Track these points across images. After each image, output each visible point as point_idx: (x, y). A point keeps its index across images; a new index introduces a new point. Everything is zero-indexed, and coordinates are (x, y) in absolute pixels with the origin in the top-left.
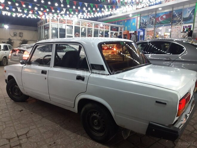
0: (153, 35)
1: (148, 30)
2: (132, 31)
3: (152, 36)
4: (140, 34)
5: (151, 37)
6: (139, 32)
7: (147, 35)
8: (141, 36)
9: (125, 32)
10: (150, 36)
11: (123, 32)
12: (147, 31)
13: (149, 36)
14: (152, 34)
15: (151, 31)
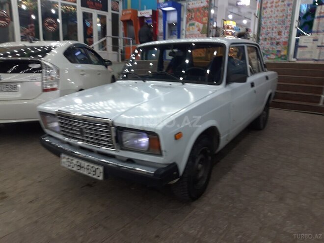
0: (205, 19)
1: (191, 7)
2: (145, 11)
3: (204, 24)
4: (168, 19)
5: (201, 26)
6: (165, 12)
7: (187, 22)
8: (171, 25)
9: (126, 14)
10: (197, 23)
11: (120, 13)
12: (189, 10)
13: (193, 24)
14: (202, 19)
15: (198, 9)
